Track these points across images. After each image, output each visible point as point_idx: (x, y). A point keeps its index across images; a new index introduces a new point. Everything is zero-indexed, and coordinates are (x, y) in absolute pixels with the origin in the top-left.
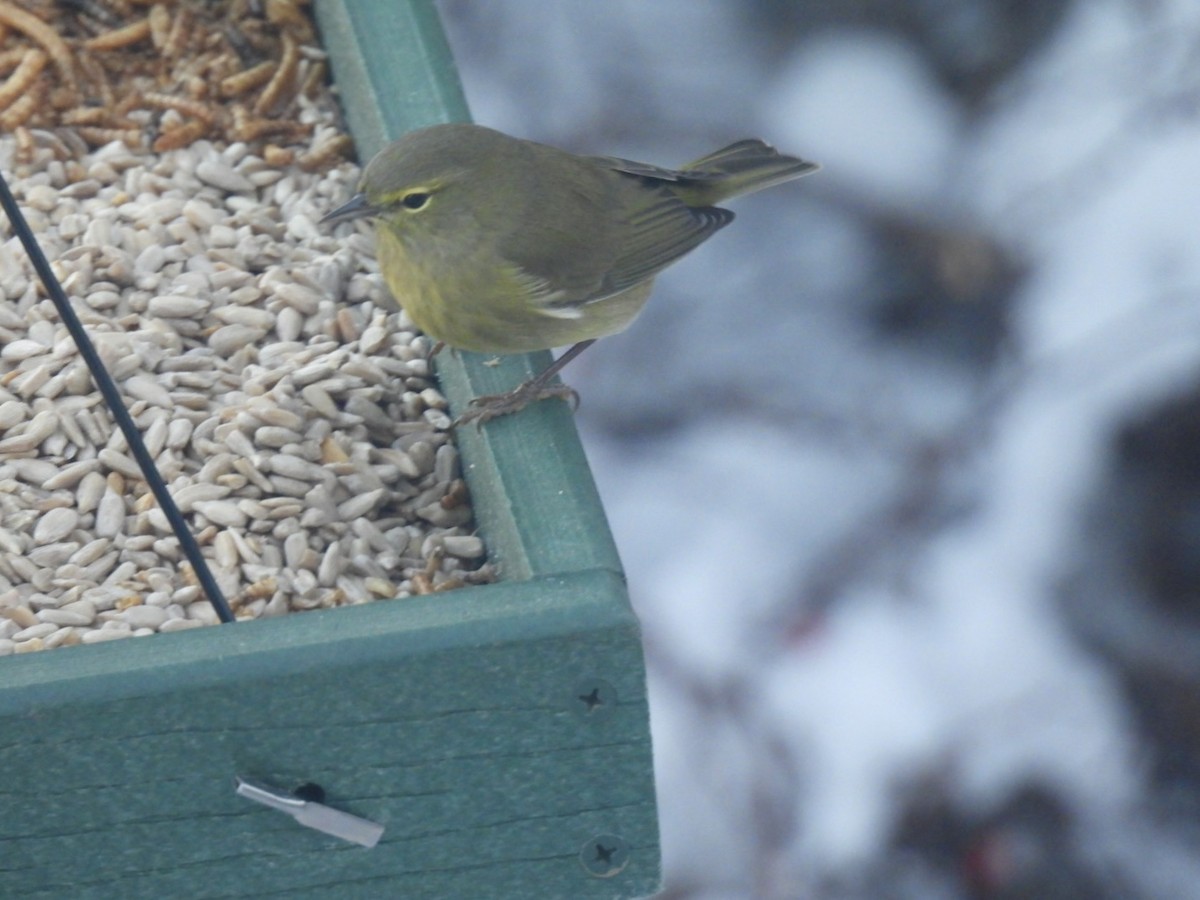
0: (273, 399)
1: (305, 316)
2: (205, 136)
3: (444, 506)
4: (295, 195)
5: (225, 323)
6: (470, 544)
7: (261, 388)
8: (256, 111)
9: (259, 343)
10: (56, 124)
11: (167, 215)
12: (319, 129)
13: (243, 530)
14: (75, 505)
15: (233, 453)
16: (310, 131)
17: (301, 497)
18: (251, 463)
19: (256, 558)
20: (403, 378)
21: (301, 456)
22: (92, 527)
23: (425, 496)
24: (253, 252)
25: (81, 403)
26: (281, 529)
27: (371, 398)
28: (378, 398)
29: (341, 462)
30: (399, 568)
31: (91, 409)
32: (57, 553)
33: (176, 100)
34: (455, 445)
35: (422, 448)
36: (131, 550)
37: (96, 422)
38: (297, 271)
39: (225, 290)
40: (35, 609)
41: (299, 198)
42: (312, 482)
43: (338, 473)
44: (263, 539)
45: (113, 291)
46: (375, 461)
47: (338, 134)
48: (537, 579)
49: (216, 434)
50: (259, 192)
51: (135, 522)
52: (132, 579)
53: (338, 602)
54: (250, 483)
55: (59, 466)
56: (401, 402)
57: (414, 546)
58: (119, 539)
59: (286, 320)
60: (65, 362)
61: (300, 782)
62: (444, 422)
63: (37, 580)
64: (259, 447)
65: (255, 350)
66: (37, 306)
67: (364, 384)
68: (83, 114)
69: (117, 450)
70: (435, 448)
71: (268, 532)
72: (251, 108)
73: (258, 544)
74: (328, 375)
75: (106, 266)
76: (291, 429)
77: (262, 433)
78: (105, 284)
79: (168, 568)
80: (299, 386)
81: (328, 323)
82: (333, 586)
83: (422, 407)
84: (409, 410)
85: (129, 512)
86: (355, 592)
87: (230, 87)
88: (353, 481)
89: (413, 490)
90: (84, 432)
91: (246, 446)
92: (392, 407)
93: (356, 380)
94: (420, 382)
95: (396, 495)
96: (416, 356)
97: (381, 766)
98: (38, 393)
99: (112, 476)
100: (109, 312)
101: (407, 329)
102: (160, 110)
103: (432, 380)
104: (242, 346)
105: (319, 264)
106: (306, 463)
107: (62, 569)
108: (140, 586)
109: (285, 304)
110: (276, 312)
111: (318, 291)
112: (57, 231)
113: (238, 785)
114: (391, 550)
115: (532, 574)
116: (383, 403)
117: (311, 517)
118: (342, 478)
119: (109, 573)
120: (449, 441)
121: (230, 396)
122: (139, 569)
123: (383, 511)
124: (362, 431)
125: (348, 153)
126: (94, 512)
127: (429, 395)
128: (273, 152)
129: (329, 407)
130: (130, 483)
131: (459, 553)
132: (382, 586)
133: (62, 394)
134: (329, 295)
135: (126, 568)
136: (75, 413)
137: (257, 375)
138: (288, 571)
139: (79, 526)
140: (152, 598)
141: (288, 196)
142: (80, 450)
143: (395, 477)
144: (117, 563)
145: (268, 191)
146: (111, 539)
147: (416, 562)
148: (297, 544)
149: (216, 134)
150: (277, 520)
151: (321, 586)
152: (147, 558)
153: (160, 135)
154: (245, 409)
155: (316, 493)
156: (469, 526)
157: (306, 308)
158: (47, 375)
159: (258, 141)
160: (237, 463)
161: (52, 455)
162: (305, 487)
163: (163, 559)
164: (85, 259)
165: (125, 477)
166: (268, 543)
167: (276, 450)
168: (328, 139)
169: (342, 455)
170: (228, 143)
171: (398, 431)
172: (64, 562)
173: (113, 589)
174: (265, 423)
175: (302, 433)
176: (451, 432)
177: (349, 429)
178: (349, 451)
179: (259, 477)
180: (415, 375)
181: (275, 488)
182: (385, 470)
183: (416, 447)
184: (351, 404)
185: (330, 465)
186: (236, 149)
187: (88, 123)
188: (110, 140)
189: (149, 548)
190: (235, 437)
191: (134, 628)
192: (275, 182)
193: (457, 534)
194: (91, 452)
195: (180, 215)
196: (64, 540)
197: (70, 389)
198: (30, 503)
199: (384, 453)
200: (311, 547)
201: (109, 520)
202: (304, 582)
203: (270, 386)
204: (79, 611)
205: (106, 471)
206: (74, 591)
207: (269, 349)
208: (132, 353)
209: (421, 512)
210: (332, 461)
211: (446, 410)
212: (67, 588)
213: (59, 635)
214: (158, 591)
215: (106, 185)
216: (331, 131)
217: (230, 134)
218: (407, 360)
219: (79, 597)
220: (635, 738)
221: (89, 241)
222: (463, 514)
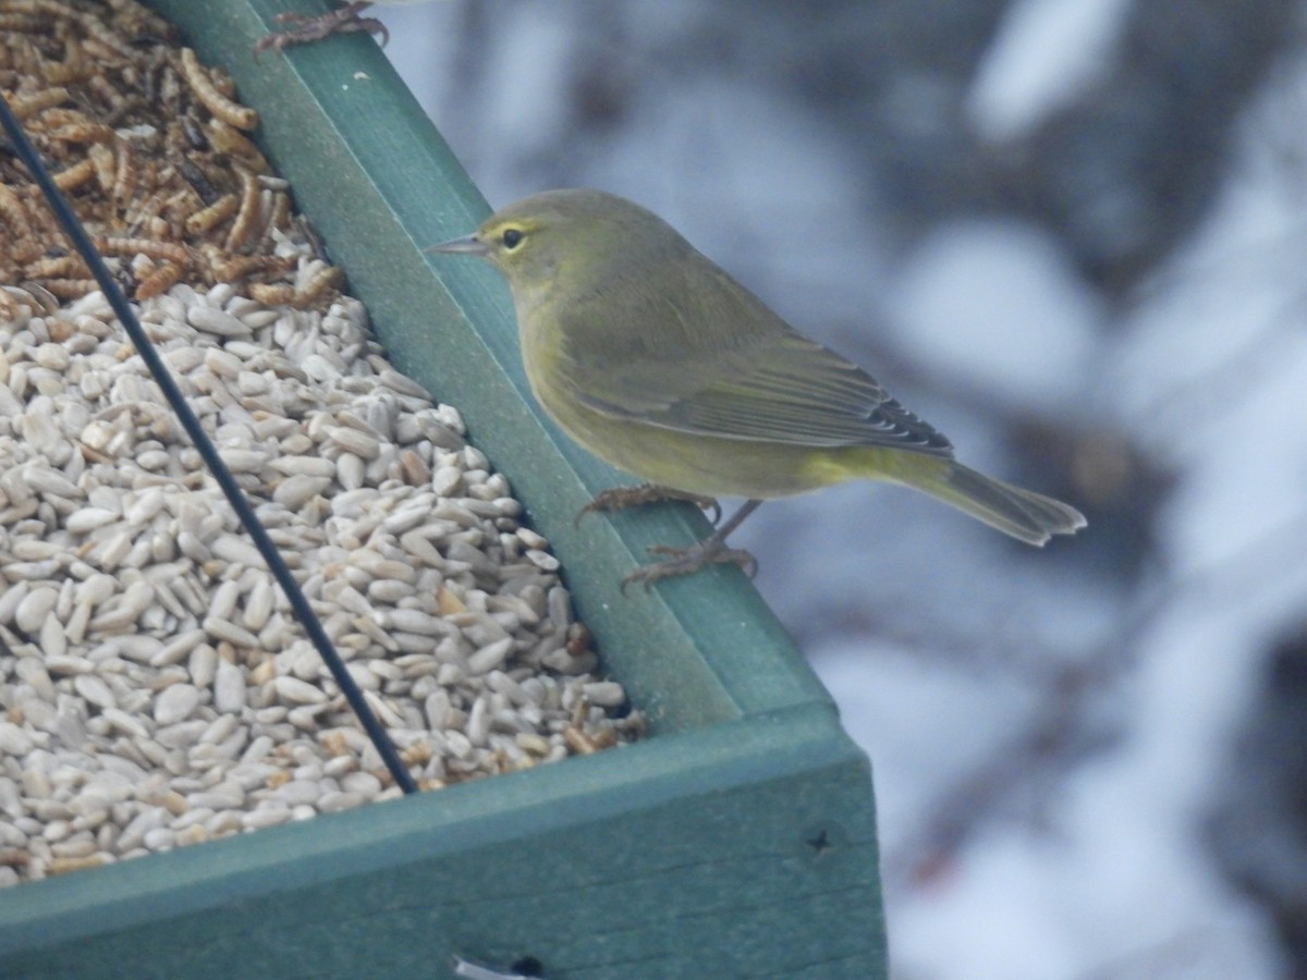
0: (376, 550)
1: (366, 461)
2: (183, 280)
3: (570, 653)
4: (298, 336)
5: (285, 475)
6: (611, 691)
7: (356, 541)
8: (228, 249)
9: (327, 495)
10: (20, 279)
11: (186, 365)
12: (302, 262)
13: (379, 693)
14: (190, 682)
15: (347, 611)
16: (293, 265)
17: (431, 652)
18: (373, 621)
19: (400, 722)
20: (493, 518)
21: (420, 609)
22: (211, 703)
23: (546, 643)
24: (290, 397)
25: (173, 570)
26: (419, 689)
27: (472, 543)
28: (479, 542)
29: (462, 614)
30: (544, 722)
31: (184, 575)
32: (186, 734)
33: (144, 243)
34: (566, 585)
35: (533, 593)
36: (264, 724)
37: (193, 589)
38: (344, 414)
39: (273, 440)
40: (183, 792)
41: (305, 337)
42: (437, 637)
43: (461, 624)
44: (403, 701)
45: (159, 449)
46: (491, 609)
47: (324, 268)
48: (748, 718)
49: (324, 592)
50: (255, 335)
51: (259, 694)
52: (271, 755)
53: (500, 763)
54: (374, 642)
55: (161, 639)
56: (499, 544)
57: (552, 698)
58: (247, 714)
59: (347, 467)
60: (142, 528)
61: (517, 956)
62: (550, 562)
63: (171, 763)
64: (378, 603)
65: (325, 501)
66: (88, 471)
67: (459, 529)
68: (48, 265)
69: (221, 617)
70: (547, 590)
71: (406, 694)
72: (222, 245)
73: (399, 706)
74: (420, 522)
75: (147, 424)
76: (405, 582)
77: (377, 587)
78: (153, 443)
79: (306, 739)
80: (397, 534)
81: (394, 466)
82: (487, 746)
83: (522, 549)
84: (510, 553)
85: (249, 684)
86: (512, 749)
87: (197, 225)
88: (477, 633)
89: (533, 638)
90: (183, 602)
91: (363, 603)
92: (492, 551)
93: (452, 525)
94: (511, 523)
95: (521, 644)
96: (499, 495)
97: (602, 932)
98: (121, 564)
99: (222, 647)
100: (162, 472)
101: (478, 467)
102: (129, 255)
103: (522, 519)
104: (311, 498)
105: (363, 406)
106: (427, 616)
107: (196, 750)
108: (283, 761)
109: (342, 449)
110: (334, 459)
111: (371, 434)
112: (80, 390)
113: (456, 964)
114: (532, 704)
115: (740, 713)
116: (483, 546)
117: (448, 673)
118: (465, 630)
119: (242, 751)
120: (559, 583)
121: (324, 552)
122: (277, 743)
123: (512, 661)
124: (470, 580)
125: (341, 285)
126: (211, 687)
127: (526, 535)
128: (262, 291)
129: (432, 555)
130: (242, 653)
131: (601, 701)
132: (536, 742)
133: (150, 562)
134: (383, 438)
135: (261, 744)
136: (168, 582)
137: (344, 528)
138: (436, 733)
139: (200, 703)
140: (300, 773)
141: (292, 336)
142: (180, 621)
143: (516, 625)
144: (250, 740)
145: (266, 333)
146: (238, 714)
147: (559, 714)
148: (440, 705)
149: (194, 276)
150: (414, 678)
151: (475, 746)
152: (284, 732)
153: (138, 282)
154: (352, 564)
155: (447, 647)
156: (599, 672)
157: (366, 452)
158: (129, 544)
159: (243, 282)
160: (357, 623)
161: (153, 629)
162: (430, 643)
163: (300, 731)
164: (125, 417)
165: (236, 646)
166: (409, 705)
167: (393, 605)
168: (317, 273)
169: (457, 603)
170: (209, 286)
171: (503, 576)
172: (194, 743)
173: (255, 766)
174: (377, 577)
175: (414, 586)
176: (560, 573)
177: (456, 577)
178: (464, 600)
179: (383, 634)
180: (505, 515)
181: (399, 645)
182: (505, 619)
183: (527, 590)
184: (454, 550)
185: (451, 617)
186: (220, 290)
187: (56, 276)
188: (86, 292)
189: (284, 720)
190: (349, 593)
191: (291, 806)
192: (272, 323)
193: (589, 682)
194: (191, 623)
195: (198, 365)
196: (188, 719)
197: (157, 557)
198: (139, 682)
199: (498, 600)
200: (453, 706)
201: (230, 691)
202: (458, 744)
203: (364, 539)
204: (230, 791)
205: (213, 641)
206: (216, 772)
207: (339, 501)
208: (210, 513)
209: (548, 661)
210: (450, 613)
211: (548, 549)
212: (204, 771)
213: (219, 819)
214: (305, 764)
215: (101, 339)
216: (317, 263)
217: (208, 275)
218: (492, 499)
219: (223, 778)
220: (865, 881)
221: (119, 398)
222: (590, 659)
